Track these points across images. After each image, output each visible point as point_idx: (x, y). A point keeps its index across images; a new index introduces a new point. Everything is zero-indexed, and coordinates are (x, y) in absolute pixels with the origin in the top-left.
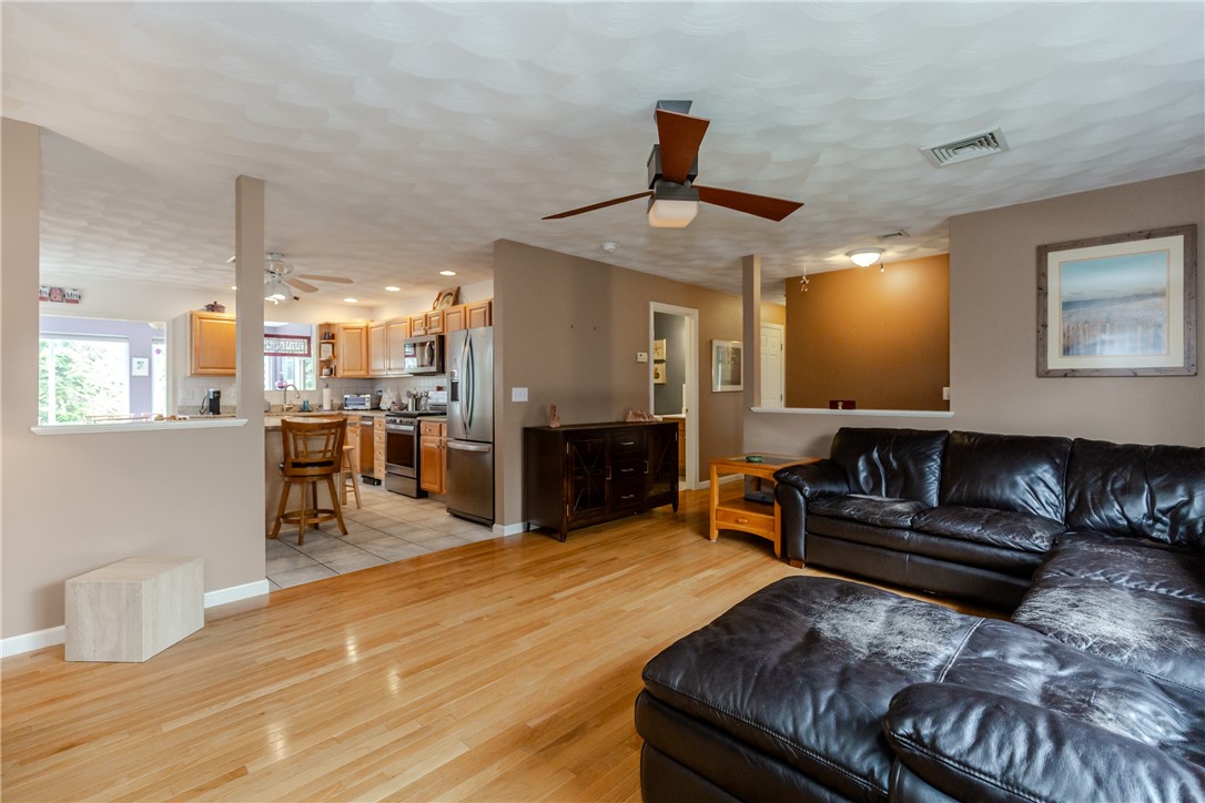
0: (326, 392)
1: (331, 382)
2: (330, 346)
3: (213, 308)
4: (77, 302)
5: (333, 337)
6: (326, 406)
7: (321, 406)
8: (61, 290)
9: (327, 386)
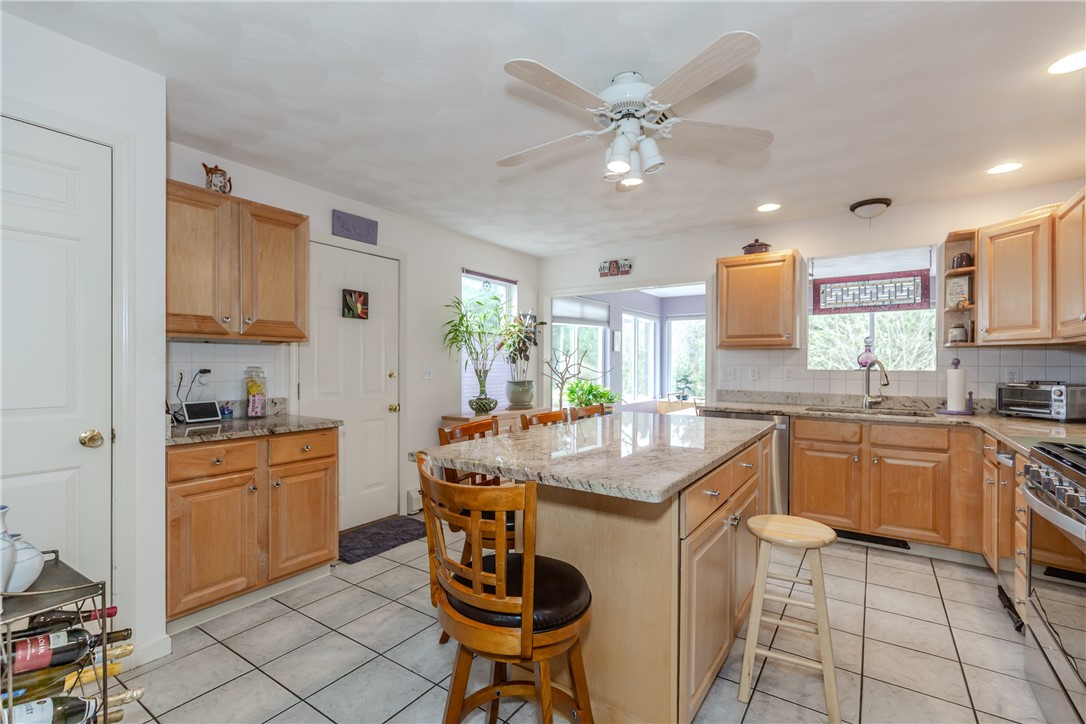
0: (953, 375)
1: (966, 355)
2: (964, 282)
3: (755, 247)
4: (627, 272)
5: (970, 260)
6: (953, 406)
7: (944, 403)
8: (616, 262)
9: (956, 363)
